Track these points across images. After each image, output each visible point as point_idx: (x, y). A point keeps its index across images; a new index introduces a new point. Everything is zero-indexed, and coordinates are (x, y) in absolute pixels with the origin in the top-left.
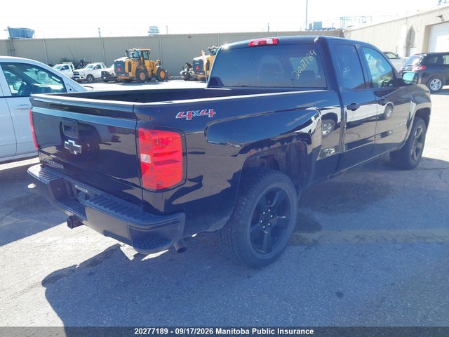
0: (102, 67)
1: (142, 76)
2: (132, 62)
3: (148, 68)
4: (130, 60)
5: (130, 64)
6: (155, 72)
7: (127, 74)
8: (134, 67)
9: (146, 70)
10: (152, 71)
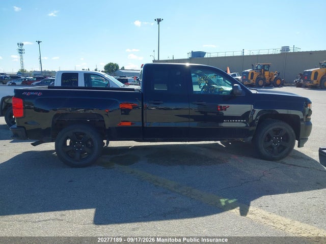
0: (237, 75)
1: (261, 83)
2: (254, 72)
3: (267, 77)
4: (254, 71)
5: (252, 74)
6: (272, 80)
7: (249, 81)
8: (255, 76)
9: (265, 78)
10: (271, 79)
